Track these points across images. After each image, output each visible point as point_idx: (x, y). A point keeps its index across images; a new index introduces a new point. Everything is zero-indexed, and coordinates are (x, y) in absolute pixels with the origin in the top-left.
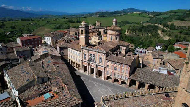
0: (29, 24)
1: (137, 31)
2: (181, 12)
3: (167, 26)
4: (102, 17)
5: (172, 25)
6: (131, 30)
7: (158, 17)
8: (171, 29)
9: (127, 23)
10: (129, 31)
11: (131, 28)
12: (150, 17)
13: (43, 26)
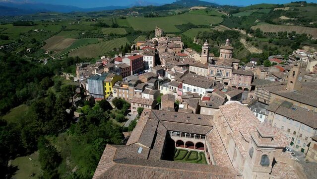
0: (31, 31)
1: (210, 40)
2: (267, 8)
3: (252, 32)
4: (150, 17)
5: (258, 30)
6: (201, 38)
7: (234, 15)
8: (257, 36)
9: (191, 26)
10: (199, 39)
11: (201, 35)
12: (223, 16)
13: (57, 34)
